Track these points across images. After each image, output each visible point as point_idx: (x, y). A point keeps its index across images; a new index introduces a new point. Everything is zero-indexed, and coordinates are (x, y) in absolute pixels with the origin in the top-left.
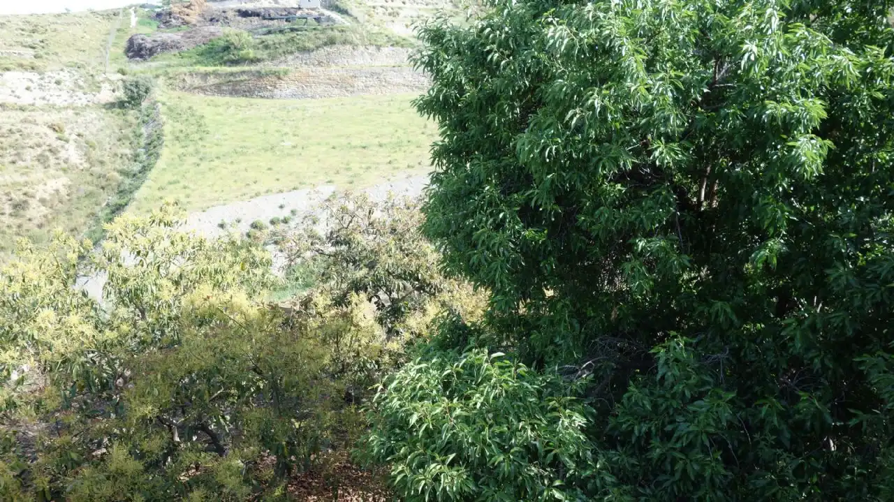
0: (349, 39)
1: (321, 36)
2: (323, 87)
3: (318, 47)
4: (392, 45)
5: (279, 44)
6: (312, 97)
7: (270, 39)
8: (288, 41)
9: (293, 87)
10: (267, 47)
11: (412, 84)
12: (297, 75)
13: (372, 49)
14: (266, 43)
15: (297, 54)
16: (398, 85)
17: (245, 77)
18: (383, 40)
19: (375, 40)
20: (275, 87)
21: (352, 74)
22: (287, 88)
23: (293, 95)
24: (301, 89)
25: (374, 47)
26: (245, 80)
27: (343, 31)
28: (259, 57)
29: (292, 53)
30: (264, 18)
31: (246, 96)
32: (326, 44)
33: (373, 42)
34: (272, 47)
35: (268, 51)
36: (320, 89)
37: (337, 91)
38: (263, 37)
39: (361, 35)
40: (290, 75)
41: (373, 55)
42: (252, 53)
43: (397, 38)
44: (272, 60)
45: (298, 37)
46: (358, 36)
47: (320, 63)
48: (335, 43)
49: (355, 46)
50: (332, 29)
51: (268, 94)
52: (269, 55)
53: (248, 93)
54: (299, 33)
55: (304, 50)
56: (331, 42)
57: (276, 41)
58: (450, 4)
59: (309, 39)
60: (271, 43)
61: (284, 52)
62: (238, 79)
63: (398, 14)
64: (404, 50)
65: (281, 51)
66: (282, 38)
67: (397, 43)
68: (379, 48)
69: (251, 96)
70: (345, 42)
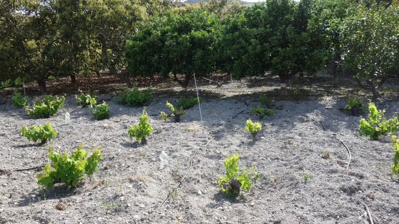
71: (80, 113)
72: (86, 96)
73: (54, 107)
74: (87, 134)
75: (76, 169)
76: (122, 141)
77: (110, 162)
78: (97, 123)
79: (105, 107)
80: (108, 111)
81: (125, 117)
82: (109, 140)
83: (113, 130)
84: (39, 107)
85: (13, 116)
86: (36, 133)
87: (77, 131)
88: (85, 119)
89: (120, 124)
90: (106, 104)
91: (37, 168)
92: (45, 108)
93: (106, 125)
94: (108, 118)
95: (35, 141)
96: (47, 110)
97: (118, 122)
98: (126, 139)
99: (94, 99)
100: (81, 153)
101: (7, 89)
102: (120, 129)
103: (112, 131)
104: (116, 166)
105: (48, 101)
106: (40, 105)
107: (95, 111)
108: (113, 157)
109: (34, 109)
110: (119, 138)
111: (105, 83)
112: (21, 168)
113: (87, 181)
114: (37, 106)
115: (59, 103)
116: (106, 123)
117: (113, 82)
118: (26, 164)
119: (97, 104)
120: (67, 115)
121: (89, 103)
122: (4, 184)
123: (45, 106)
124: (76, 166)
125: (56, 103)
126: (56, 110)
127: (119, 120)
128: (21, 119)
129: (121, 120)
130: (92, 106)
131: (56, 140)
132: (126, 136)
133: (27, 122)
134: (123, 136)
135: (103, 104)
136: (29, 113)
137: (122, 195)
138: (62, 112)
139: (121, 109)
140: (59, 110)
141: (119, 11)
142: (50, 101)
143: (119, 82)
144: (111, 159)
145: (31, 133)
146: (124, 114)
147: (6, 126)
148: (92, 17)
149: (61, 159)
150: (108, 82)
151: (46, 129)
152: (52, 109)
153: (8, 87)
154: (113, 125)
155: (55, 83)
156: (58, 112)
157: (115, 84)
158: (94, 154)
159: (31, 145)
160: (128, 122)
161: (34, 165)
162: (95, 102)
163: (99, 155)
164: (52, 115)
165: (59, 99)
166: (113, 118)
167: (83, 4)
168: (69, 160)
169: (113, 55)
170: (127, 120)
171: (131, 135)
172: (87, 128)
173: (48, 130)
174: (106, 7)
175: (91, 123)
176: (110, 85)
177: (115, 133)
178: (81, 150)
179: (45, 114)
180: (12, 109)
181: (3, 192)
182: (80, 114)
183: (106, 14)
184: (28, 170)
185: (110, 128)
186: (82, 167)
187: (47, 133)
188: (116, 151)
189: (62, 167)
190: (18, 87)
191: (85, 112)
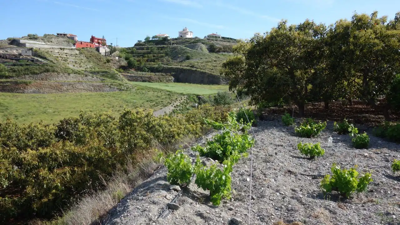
0: (56, 70)
1: (42, 68)
2: (48, 89)
3: (41, 73)
4: (75, 73)
5: (21, 70)
6: (43, 93)
7: (16, 68)
8: (26, 69)
9: (34, 89)
10: (14, 71)
11: (87, 89)
12: (35, 84)
13: (66, 75)
14: (14, 70)
15: (30, 75)
16: (81, 89)
17: (9, 84)
18: (70, 71)
19: (67, 71)
20: (25, 88)
21: (61, 84)
22: (30, 89)
23: (34, 92)
24: (37, 90)
25: (67, 74)
26: (9, 85)
27: (52, 66)
28: (11, 75)
29: (28, 74)
30: (3, 58)
31: (10, 92)
32: (45, 72)
33: (66, 72)
34: (17, 71)
35: (15, 73)
36: (47, 90)
37: (54, 91)
38: (12, 67)
39: (60, 68)
40: (32, 83)
41: (67, 77)
42: (7, 74)
43: (76, 71)
44: (18, 77)
45: (31, 68)
46: (59, 69)
47: (42, 79)
48: (49, 71)
49: (58, 73)
50: (47, 66)
51: (21, 91)
52: (16, 75)
53: (11, 91)
54: (31, 66)
55: (34, 73)
56: (48, 71)
57: (19, 69)
58: (85, 57)
59: (36, 69)
60: (16, 70)
61: (24, 74)
62: (5, 85)
63: (67, 60)
64: (80, 76)
65: (22, 73)
66: (23, 68)
67: (77, 73)
68: (69, 74)
69: (13, 92)
70: (54, 71)
71: (338, 138)
72: (350, 125)
73: (316, 130)
74: (348, 159)
75: (351, 184)
76: (384, 172)
77: (376, 187)
78: (357, 151)
79: (365, 138)
80: (368, 142)
81: (385, 150)
82: (371, 168)
83: (374, 160)
84: (304, 128)
85: (283, 132)
86: (308, 149)
87: (338, 154)
88: (344, 145)
89: (381, 157)
90: (367, 135)
91: (314, 176)
92: (309, 129)
93: (366, 154)
94: (367, 149)
95: (307, 155)
96: (311, 131)
97: (378, 154)
98: (388, 172)
99: (356, 129)
100: (354, 172)
101: (272, 108)
102: (380, 161)
103: (372, 161)
104: (382, 191)
105: (312, 124)
106: (306, 127)
107: (354, 140)
108: (378, 184)
109: (301, 129)
110: (381, 169)
111: (357, 112)
112: (302, 173)
113: (355, 197)
114: (303, 127)
115: (321, 127)
116: (366, 152)
117: (367, 112)
118: (305, 171)
119: (358, 134)
120: (330, 139)
121: (351, 132)
122: (294, 181)
123: (309, 127)
124: (351, 182)
125: (319, 127)
126: (318, 132)
127: (379, 152)
128: (290, 135)
129: (382, 152)
130: (353, 135)
131: (321, 158)
132: (388, 168)
133: (296, 139)
134: (385, 167)
135: (364, 135)
136: (296, 132)
137: (394, 214)
138: (321, 135)
139: (380, 142)
140: (320, 133)
141: (391, 44)
142: (313, 124)
143: (372, 113)
144: (376, 185)
145: (305, 149)
146: (383, 148)
147: (282, 139)
148: (361, 51)
149: (341, 173)
150: (361, 111)
151: (316, 147)
152: (315, 131)
153: (272, 106)
154: (374, 156)
155: (310, 107)
156: (318, 135)
157: (370, 115)
158: (366, 176)
159: (304, 158)
160: (389, 156)
161: (311, 173)
162: (357, 132)
163: (369, 178)
164: (313, 136)
165: (321, 124)
166: (372, 149)
167: (353, 39)
168: (346, 175)
169: (376, 87)
170: (388, 154)
171: (394, 169)
172: (348, 154)
173: (317, 149)
174: (376, 41)
175: (350, 150)
176: (364, 115)
177: (376, 163)
178: (354, 171)
179: (308, 135)
180: (280, 126)
181: (295, 186)
182: (339, 140)
183: (376, 49)
184: (308, 176)
185: (371, 158)
186: (356, 183)
187: (317, 151)
188: (380, 179)
189: (341, 179)
190: (280, 107)
191: (343, 139)
